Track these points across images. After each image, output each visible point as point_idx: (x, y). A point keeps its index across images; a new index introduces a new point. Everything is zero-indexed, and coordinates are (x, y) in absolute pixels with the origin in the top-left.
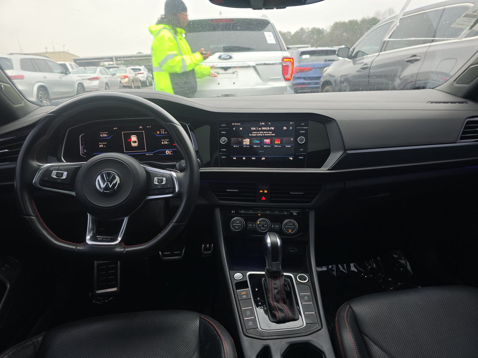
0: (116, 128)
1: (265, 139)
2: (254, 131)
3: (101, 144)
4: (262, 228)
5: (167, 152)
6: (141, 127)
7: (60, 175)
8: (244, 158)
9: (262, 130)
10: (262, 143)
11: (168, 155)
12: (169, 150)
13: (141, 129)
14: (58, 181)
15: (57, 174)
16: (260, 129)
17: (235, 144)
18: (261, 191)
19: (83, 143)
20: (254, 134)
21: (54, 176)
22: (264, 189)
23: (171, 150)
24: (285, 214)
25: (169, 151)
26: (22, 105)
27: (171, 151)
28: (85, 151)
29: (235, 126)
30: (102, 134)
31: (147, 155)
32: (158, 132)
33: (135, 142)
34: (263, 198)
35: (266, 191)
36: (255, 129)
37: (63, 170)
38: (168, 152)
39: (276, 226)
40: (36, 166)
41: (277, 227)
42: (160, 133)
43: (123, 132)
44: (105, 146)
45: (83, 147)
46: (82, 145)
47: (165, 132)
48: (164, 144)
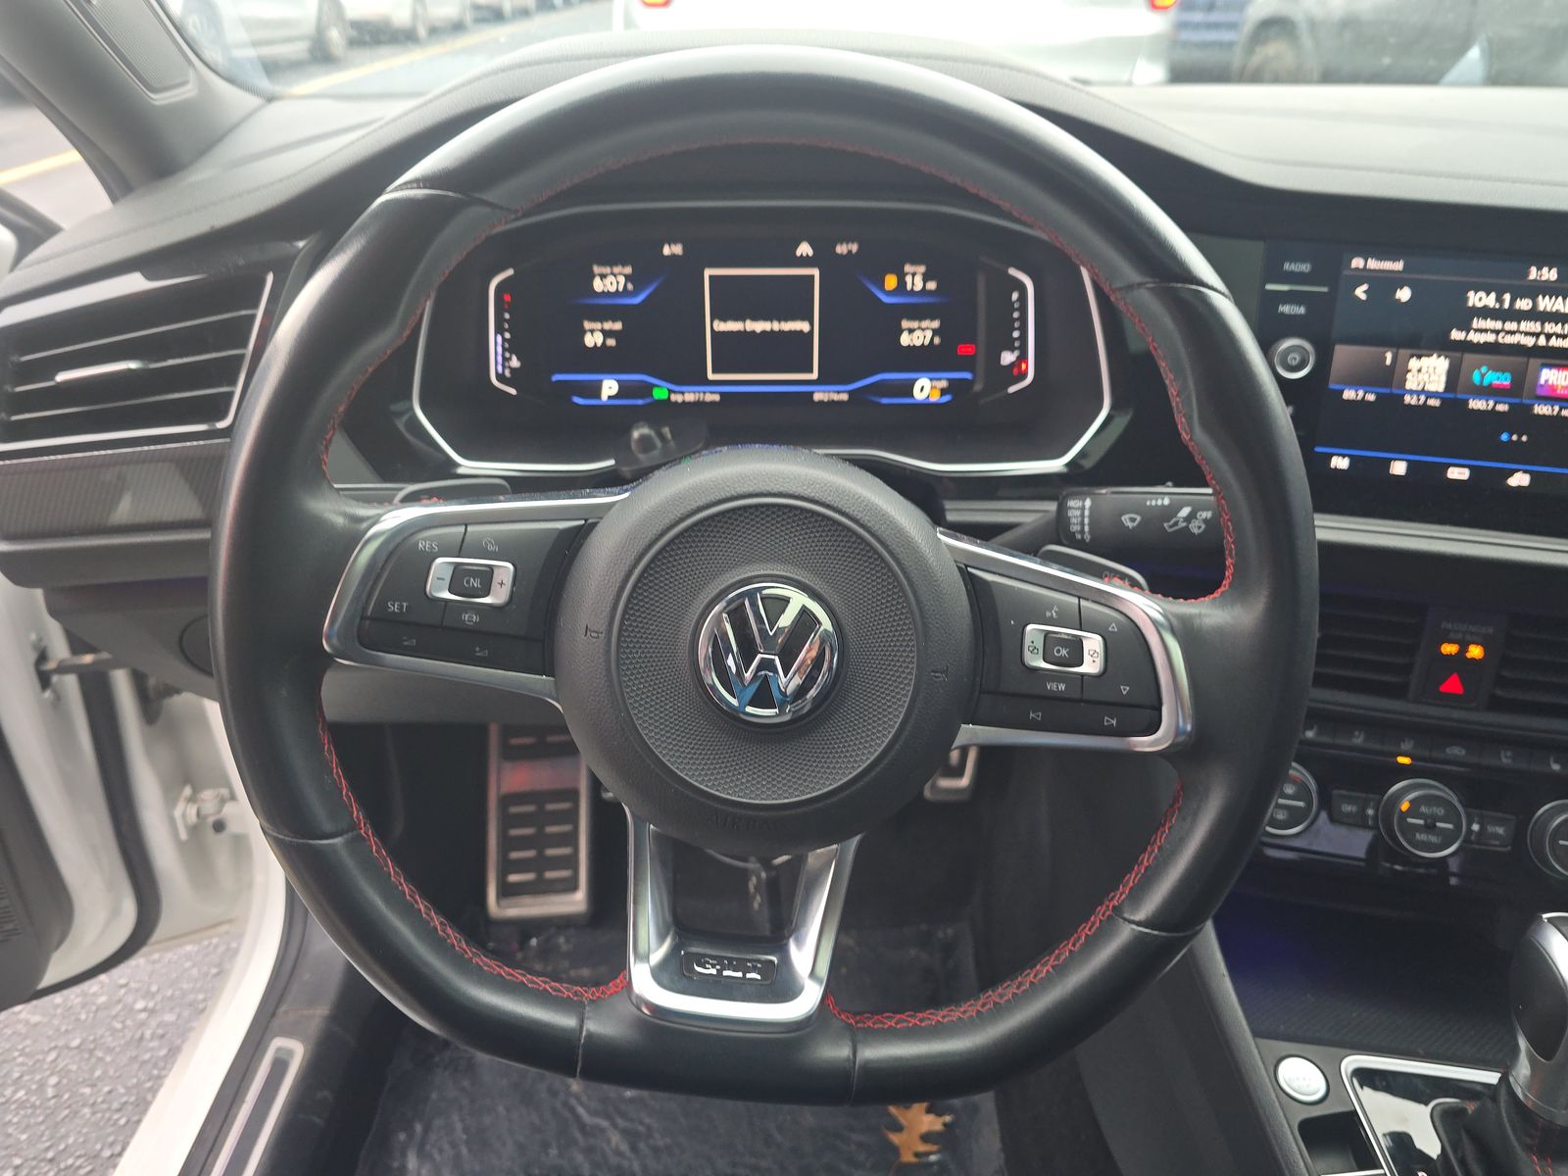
0: (677, 249)
1: (1550, 366)
2: (1485, 313)
3: (594, 332)
4: (1421, 837)
5: (923, 389)
6: (805, 249)
7: (476, 583)
8: (1399, 468)
9: (1534, 315)
10: (1521, 389)
11: (925, 406)
12: (930, 379)
13: (804, 262)
14: (466, 617)
15: (458, 579)
16: (1524, 304)
17: (1356, 383)
18: (1449, 649)
20: (1483, 331)
21: (441, 590)
22: (1468, 637)
23: (939, 379)
24: (1554, 774)
25: (934, 383)
26: (188, 92)
27: (945, 383)
28: (515, 363)
29: (1364, 276)
30: (603, 277)
31: (817, 397)
32: (891, 282)
34: (1453, 685)
35: (1475, 652)
36: (1490, 301)
37: (490, 548)
38: (926, 389)
39: (1491, 829)
40: (340, 521)
41: (1496, 836)
42: (902, 283)
43: (708, 272)
44: (611, 342)
45: (504, 340)
46: (499, 330)
47: (926, 278)
48: (911, 348)
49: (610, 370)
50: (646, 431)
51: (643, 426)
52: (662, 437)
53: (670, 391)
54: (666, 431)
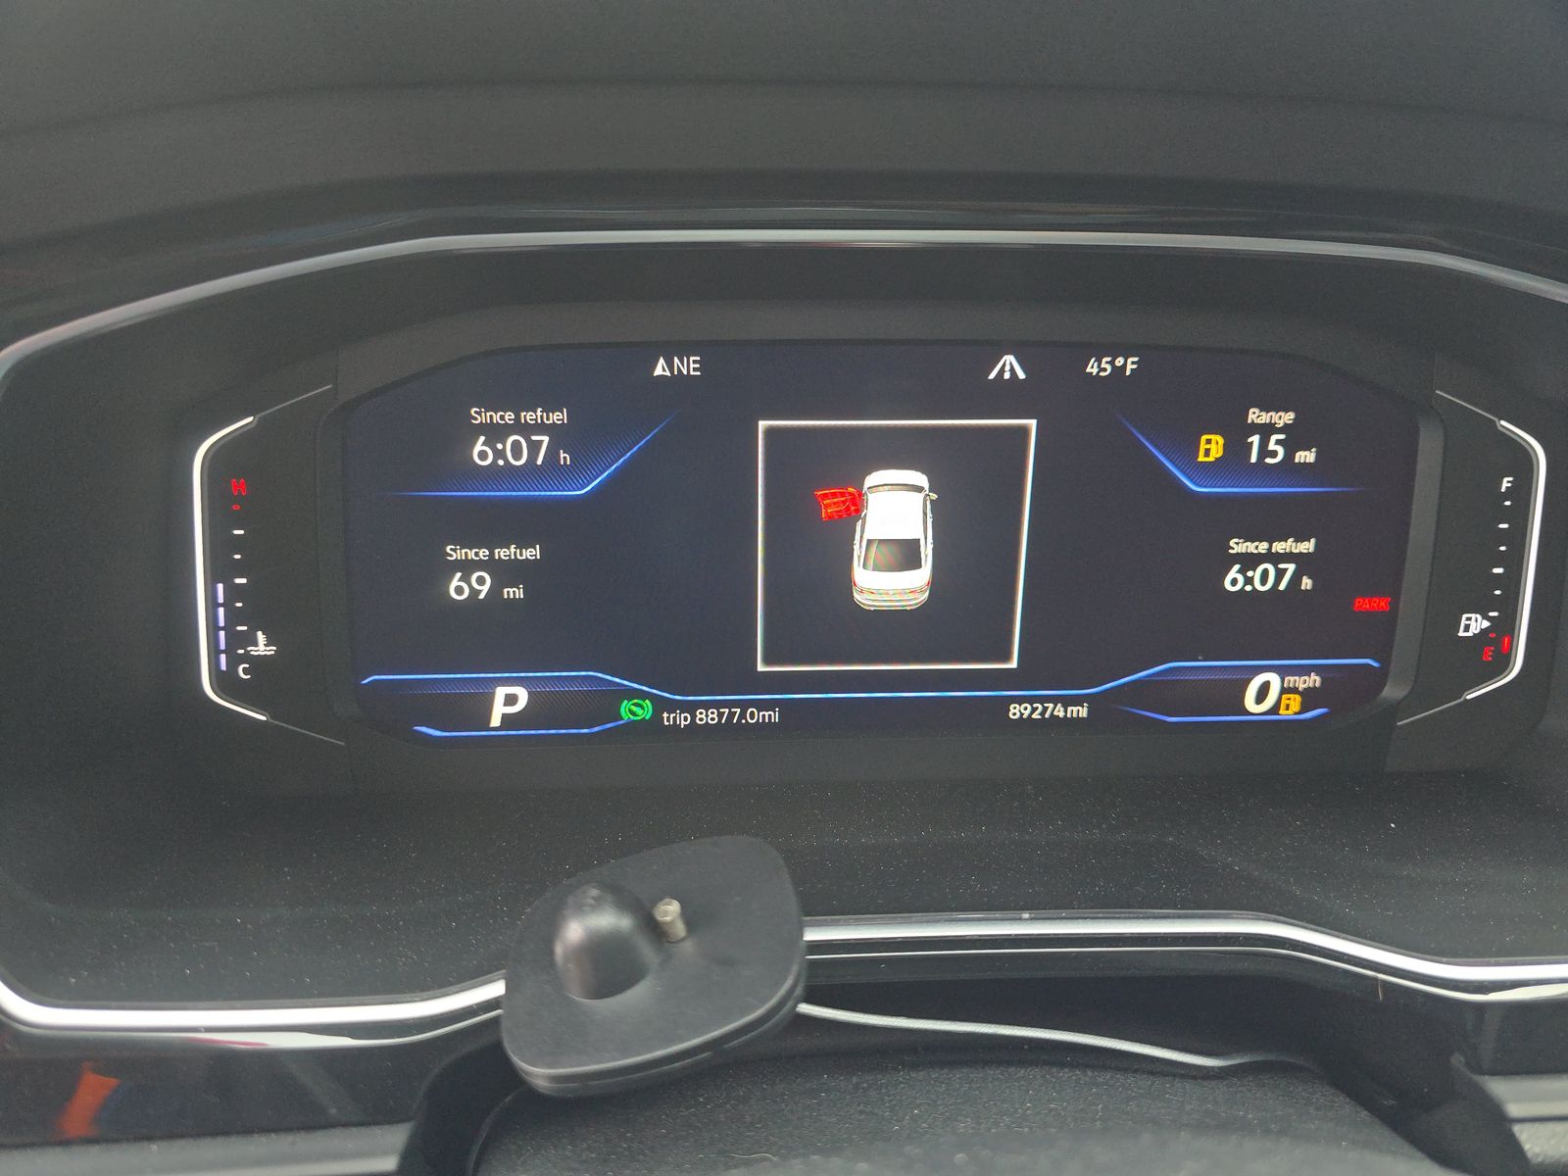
0: (689, 366)
3: (467, 567)
5: (1264, 690)
6: (1010, 365)
11: (1272, 728)
12: (1283, 672)
13: (1008, 399)
19: (238, 544)
23: (1303, 671)
25: (1291, 680)
27: (1314, 680)
28: (262, 647)
30: (495, 433)
31: (1015, 711)
32: (1213, 447)
33: (906, 555)
38: (1269, 692)
42: (1236, 448)
43: (762, 424)
44: (514, 592)
45: (233, 592)
46: (218, 571)
47: (1294, 439)
48: (1248, 599)
49: (512, 660)
50: (608, 920)
51: (598, 905)
52: (655, 930)
53: (661, 705)
54: (670, 911)
